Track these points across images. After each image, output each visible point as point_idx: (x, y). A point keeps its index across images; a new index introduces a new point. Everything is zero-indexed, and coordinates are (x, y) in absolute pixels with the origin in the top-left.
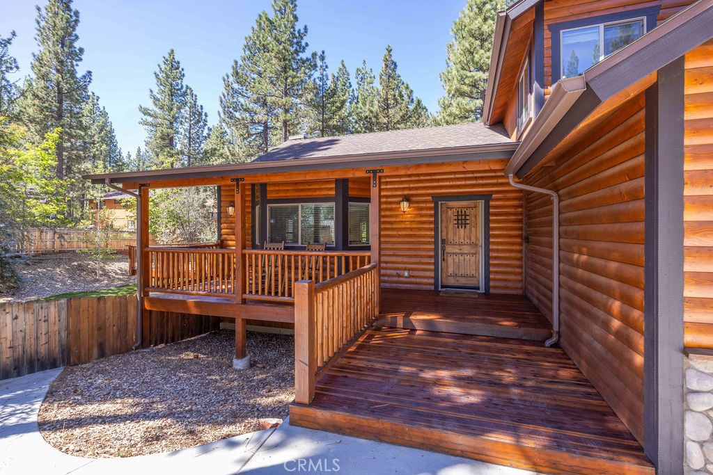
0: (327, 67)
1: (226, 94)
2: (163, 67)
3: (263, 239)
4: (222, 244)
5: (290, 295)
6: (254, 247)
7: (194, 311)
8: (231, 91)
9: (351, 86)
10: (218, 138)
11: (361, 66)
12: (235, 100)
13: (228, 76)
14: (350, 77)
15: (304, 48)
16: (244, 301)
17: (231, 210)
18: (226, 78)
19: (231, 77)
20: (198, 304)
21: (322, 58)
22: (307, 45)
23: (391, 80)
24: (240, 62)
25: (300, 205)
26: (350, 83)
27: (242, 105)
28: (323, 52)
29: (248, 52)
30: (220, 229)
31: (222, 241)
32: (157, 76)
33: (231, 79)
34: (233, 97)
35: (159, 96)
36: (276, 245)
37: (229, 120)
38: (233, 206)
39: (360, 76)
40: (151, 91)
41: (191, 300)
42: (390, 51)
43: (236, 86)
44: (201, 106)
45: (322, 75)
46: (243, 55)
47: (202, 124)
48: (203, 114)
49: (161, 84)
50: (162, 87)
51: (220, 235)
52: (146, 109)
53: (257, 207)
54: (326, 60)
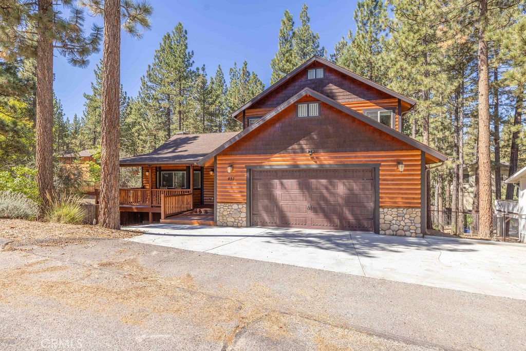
0: (206, 75)
1: (143, 88)
2: (100, 66)
3: (160, 185)
4: (143, 187)
5: (160, 204)
6: (157, 188)
7: (135, 211)
8: (146, 87)
9: (225, 82)
10: (136, 110)
11: (233, 67)
12: (149, 92)
13: (144, 77)
14: (224, 77)
15: (192, 64)
16: (152, 207)
17: (147, 173)
18: (143, 78)
19: (146, 78)
20: (137, 208)
21: (203, 69)
22: (193, 62)
23: (246, 83)
24: (152, 67)
25: (173, 172)
26: (224, 80)
27: (153, 96)
28: (204, 65)
29: (157, 60)
30: (142, 181)
31: (144, 186)
32: (96, 72)
33: (146, 79)
34: (147, 90)
35: (97, 87)
36: (164, 188)
37: (145, 106)
38: (148, 172)
39: (233, 73)
40: (92, 84)
41: (134, 207)
42: (246, 65)
43: (149, 84)
44: (126, 92)
45: (203, 80)
46: (154, 62)
47: (126, 104)
48: (127, 98)
49: (99, 79)
50: (99, 80)
51: (143, 184)
52: (88, 96)
53: (158, 172)
54: (206, 70)
